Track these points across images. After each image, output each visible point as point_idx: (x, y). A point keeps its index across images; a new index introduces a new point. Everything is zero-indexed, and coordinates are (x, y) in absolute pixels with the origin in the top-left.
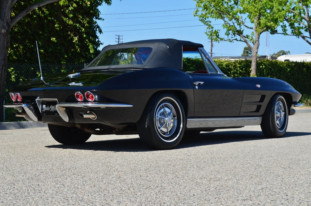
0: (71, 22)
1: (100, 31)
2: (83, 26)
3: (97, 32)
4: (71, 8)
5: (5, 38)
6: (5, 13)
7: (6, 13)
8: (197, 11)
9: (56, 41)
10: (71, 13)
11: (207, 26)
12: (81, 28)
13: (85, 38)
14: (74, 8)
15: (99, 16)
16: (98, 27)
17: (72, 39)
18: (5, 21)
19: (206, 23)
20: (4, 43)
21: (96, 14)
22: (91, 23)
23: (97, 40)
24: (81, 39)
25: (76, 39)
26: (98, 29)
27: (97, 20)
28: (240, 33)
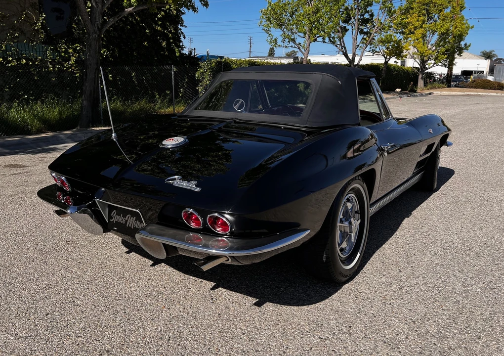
0: (159, 28)
1: (184, 37)
2: (170, 32)
3: (182, 37)
4: (159, 16)
5: (97, 43)
6: (95, 17)
7: (97, 18)
8: (261, 22)
9: (147, 45)
10: (160, 21)
11: (268, 35)
12: (169, 34)
13: (172, 43)
14: (162, 15)
15: (183, 24)
16: (182, 33)
17: (161, 44)
18: (96, 25)
19: (267, 31)
20: (96, 48)
21: (181, 22)
22: (176, 29)
23: (181, 44)
24: (169, 44)
25: (164, 44)
26: (182, 35)
27: (181, 27)
28: (294, 40)
